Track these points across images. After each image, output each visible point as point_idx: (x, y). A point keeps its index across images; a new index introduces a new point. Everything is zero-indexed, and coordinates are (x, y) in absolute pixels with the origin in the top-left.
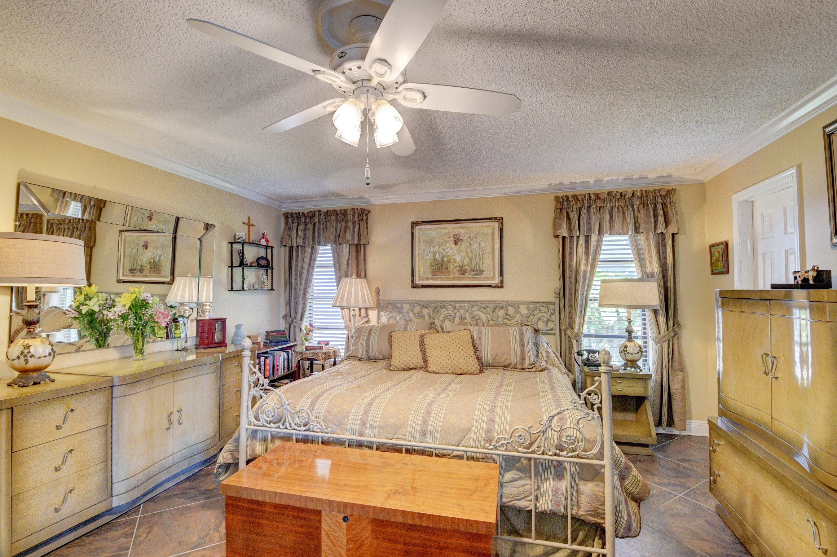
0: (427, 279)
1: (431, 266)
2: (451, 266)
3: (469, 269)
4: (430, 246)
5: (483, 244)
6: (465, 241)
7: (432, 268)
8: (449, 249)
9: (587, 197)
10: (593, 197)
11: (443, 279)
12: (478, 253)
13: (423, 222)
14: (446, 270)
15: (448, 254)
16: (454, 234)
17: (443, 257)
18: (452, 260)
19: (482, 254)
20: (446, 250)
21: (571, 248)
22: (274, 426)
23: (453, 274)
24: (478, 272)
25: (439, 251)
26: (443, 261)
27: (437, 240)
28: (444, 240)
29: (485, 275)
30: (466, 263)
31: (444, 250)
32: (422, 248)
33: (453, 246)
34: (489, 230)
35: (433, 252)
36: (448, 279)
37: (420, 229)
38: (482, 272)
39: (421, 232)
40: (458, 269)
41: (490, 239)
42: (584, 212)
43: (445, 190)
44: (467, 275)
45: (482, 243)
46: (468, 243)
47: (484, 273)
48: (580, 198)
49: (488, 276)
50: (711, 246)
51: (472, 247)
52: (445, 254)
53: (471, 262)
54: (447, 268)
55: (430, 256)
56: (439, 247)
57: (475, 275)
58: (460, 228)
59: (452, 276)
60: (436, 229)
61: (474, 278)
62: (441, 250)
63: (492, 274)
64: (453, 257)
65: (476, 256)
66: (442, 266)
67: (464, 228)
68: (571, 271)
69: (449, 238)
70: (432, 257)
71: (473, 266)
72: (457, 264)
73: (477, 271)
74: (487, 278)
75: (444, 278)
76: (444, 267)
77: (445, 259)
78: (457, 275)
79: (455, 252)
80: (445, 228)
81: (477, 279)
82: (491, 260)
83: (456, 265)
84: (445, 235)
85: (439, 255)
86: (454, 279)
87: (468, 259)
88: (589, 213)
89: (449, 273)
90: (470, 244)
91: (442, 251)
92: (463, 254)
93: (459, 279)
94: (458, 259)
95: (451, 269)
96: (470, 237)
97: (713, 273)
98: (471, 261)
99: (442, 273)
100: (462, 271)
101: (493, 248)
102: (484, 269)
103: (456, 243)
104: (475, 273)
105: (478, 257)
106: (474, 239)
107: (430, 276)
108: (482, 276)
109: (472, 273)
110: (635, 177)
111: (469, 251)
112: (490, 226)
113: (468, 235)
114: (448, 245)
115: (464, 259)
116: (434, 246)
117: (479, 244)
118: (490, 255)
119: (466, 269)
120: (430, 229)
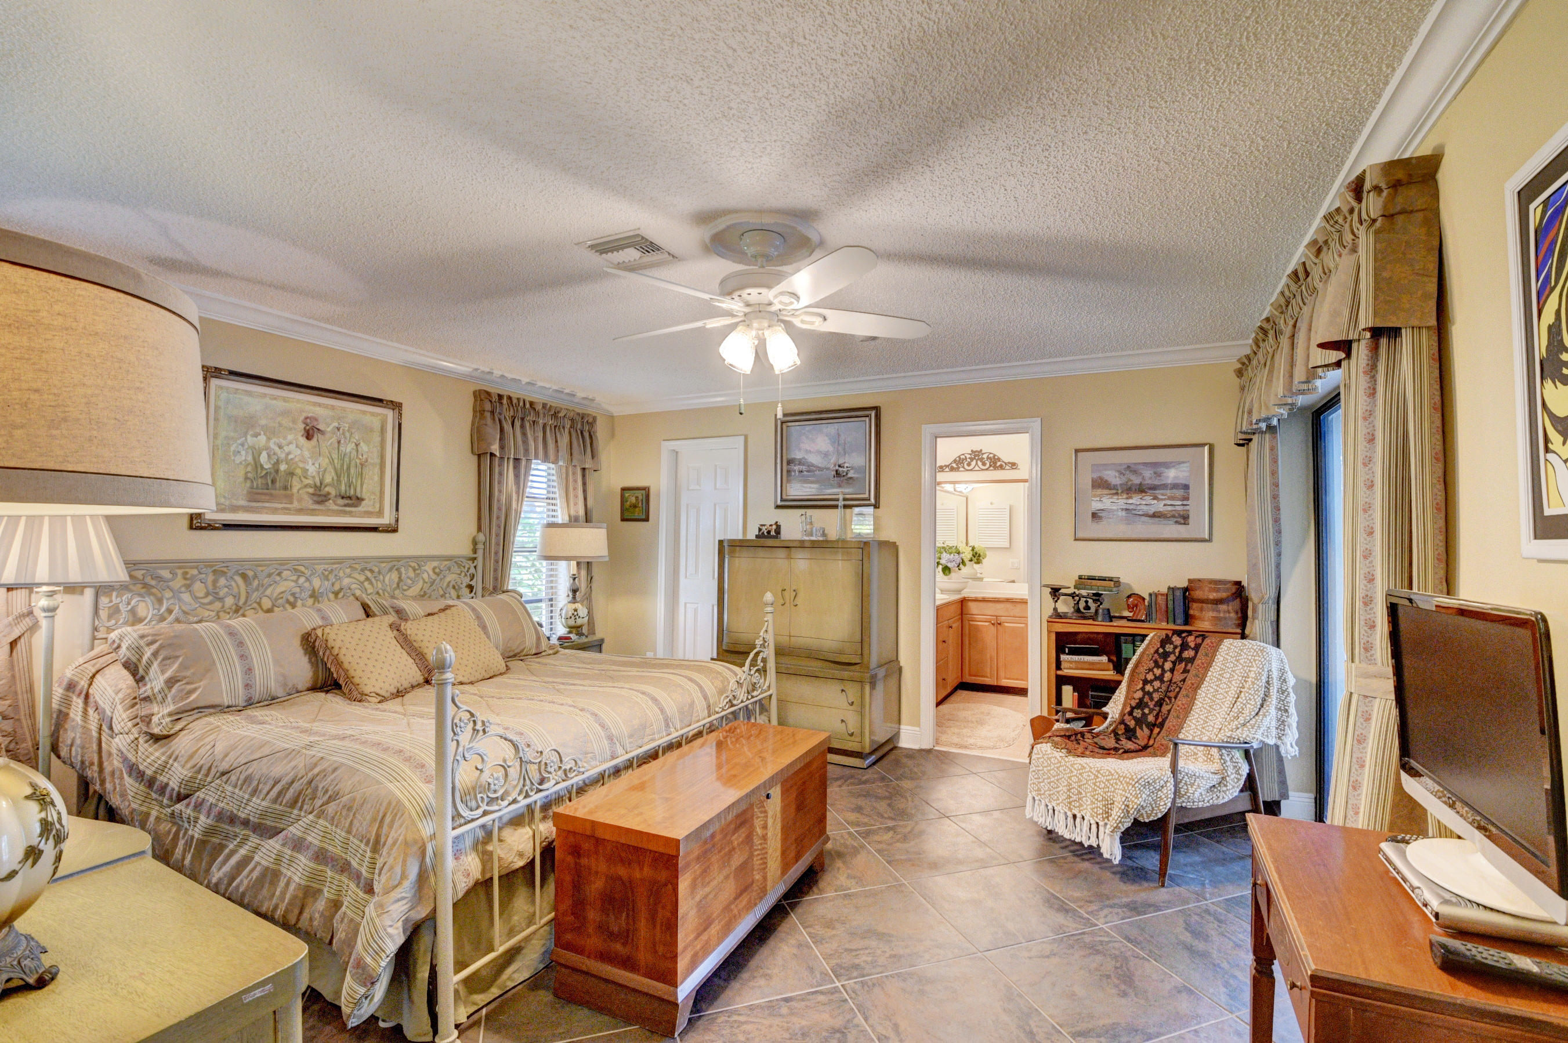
0: (234, 509)
1: (246, 478)
2: (296, 485)
3: (333, 492)
4: (245, 434)
5: (364, 447)
6: (328, 435)
7: (248, 484)
8: (292, 447)
9: (521, 404)
10: (528, 406)
11: (274, 511)
12: (353, 464)
13: (232, 373)
14: (282, 492)
15: (291, 457)
16: (304, 415)
17: (278, 462)
18: (298, 471)
19: (362, 465)
20: (287, 449)
21: (501, 474)
22: (506, 803)
23: (300, 500)
24: (353, 500)
25: (267, 448)
26: (277, 471)
27: (263, 422)
28: (280, 425)
29: (364, 507)
30: (328, 479)
31: (280, 447)
32: (223, 434)
33: (303, 440)
34: (376, 423)
35: (253, 448)
36: (287, 511)
37: (221, 388)
38: (359, 500)
39: (224, 395)
40: (311, 490)
41: (377, 439)
42: (518, 423)
43: (296, 317)
44: (330, 504)
45: (362, 444)
46: (334, 440)
47: (364, 503)
48: (515, 401)
49: (370, 509)
50: (623, 489)
51: (342, 448)
52: (283, 456)
53: (339, 481)
54: (285, 488)
55: (245, 456)
56: (269, 439)
57: (345, 506)
58: (319, 405)
59: (296, 505)
60: (265, 395)
61: (345, 513)
62: (272, 445)
63: (378, 506)
64: (301, 465)
65: (349, 468)
66: (273, 482)
67: (326, 407)
68: (499, 509)
69: (294, 421)
70: (250, 458)
71: (343, 488)
72: (310, 481)
73: (350, 498)
74: (369, 514)
75: (276, 509)
76: (278, 485)
77: (283, 467)
78: (308, 503)
79: (307, 454)
80: (285, 400)
81: (350, 514)
82: (376, 478)
83: (306, 482)
84: (286, 413)
85: (269, 456)
86: (300, 511)
87: (333, 474)
88: (522, 426)
89: (290, 498)
90: (339, 442)
91: (277, 449)
92: (324, 462)
93: (312, 512)
94: (312, 470)
95: (295, 490)
96: (338, 429)
97: (623, 520)
98: (338, 476)
99: (272, 498)
100: (320, 497)
101: (382, 457)
102: (364, 496)
103: (309, 436)
104: (346, 501)
105: (352, 471)
106: (347, 435)
107: (242, 503)
108: (360, 509)
109: (341, 501)
110: (567, 391)
111: (335, 456)
112: (378, 415)
113: (336, 424)
114: (290, 437)
115: (325, 471)
116: (256, 435)
117: (357, 445)
118: (377, 470)
119: (329, 494)
120: (248, 393)
